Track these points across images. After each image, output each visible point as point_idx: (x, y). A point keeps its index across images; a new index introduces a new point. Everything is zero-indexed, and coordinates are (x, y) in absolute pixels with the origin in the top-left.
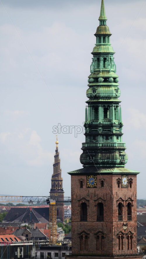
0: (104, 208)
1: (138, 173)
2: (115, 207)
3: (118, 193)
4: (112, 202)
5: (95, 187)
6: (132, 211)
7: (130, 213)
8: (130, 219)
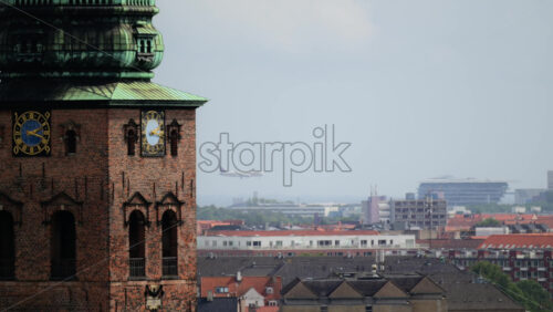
0: (79, 230)
1: (202, 103)
2: (118, 228)
3: (129, 174)
4: (107, 211)
5: (43, 154)
6: (180, 241)
7: (170, 248)
8: (171, 269)
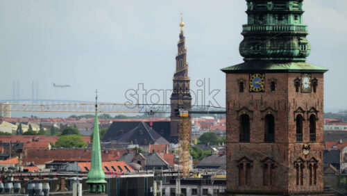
0: (276, 122)
1: (326, 71)
2: (292, 122)
3: (296, 100)
4: (287, 114)
5: (262, 91)
6: (317, 127)
7: (313, 130)
8: (313, 138)
